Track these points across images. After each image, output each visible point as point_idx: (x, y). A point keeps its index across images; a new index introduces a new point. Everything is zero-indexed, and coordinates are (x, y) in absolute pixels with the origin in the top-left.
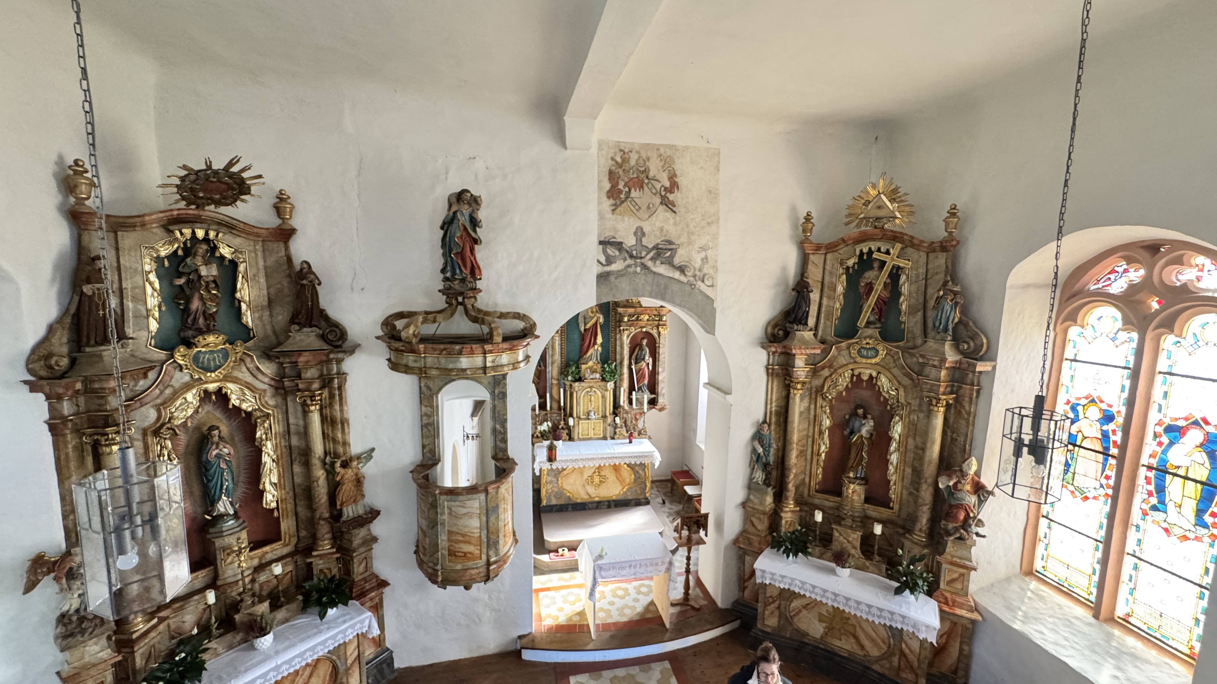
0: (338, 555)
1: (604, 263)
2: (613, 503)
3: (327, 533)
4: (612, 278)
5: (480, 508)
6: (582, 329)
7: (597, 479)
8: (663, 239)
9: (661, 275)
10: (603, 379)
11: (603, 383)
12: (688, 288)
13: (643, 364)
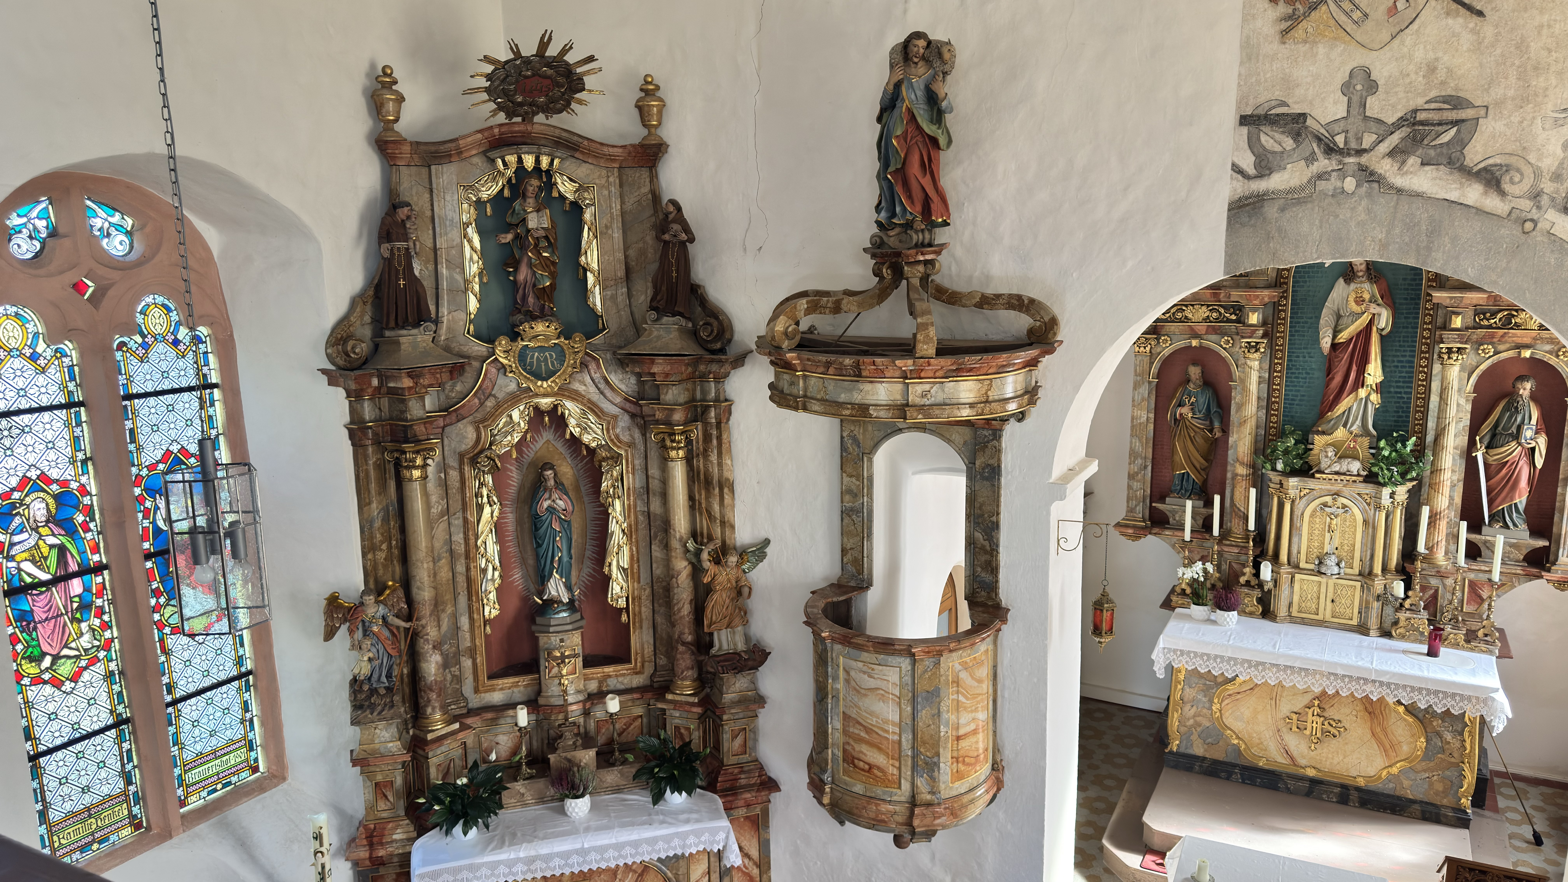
1: (1251, 171)
2: (1354, 795)
3: (688, 669)
4: (1271, 210)
5: (902, 686)
6: (1326, 343)
7: (1314, 723)
8: (1433, 94)
9: (1418, 195)
10: (1371, 478)
11: (1368, 489)
12: (1508, 232)
13: (1513, 451)
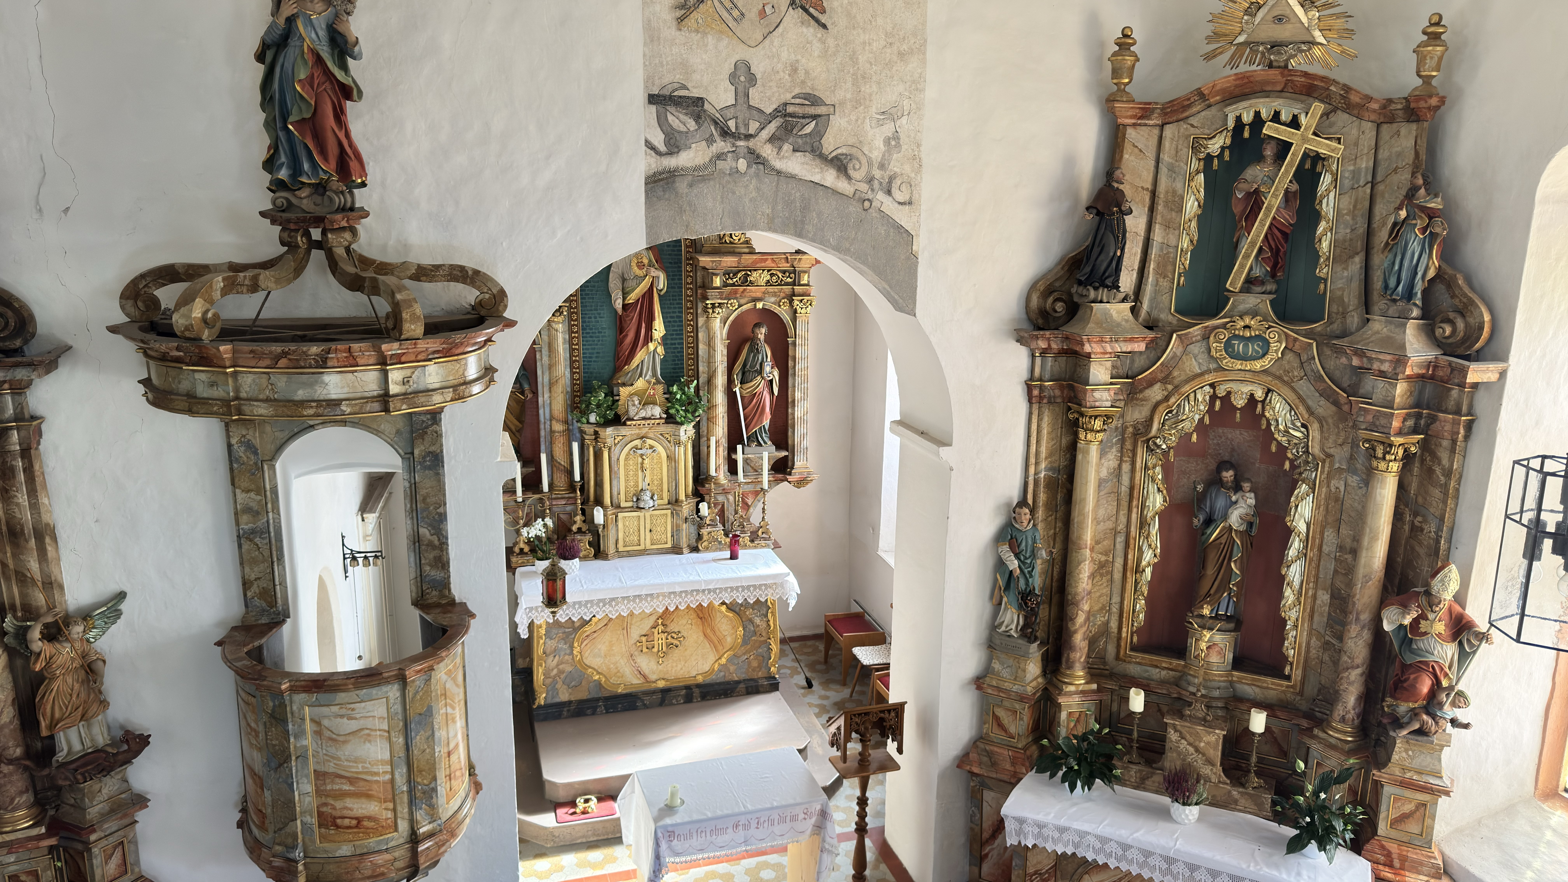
0: (53, 841)
1: (662, 148)
2: (697, 692)
3: (21, 793)
4: (682, 185)
5: (390, 717)
6: (618, 305)
7: (660, 640)
8: (797, 91)
9: (792, 177)
10: (670, 419)
11: (670, 428)
12: (854, 208)
13: (758, 384)
